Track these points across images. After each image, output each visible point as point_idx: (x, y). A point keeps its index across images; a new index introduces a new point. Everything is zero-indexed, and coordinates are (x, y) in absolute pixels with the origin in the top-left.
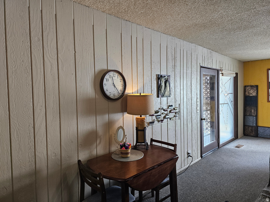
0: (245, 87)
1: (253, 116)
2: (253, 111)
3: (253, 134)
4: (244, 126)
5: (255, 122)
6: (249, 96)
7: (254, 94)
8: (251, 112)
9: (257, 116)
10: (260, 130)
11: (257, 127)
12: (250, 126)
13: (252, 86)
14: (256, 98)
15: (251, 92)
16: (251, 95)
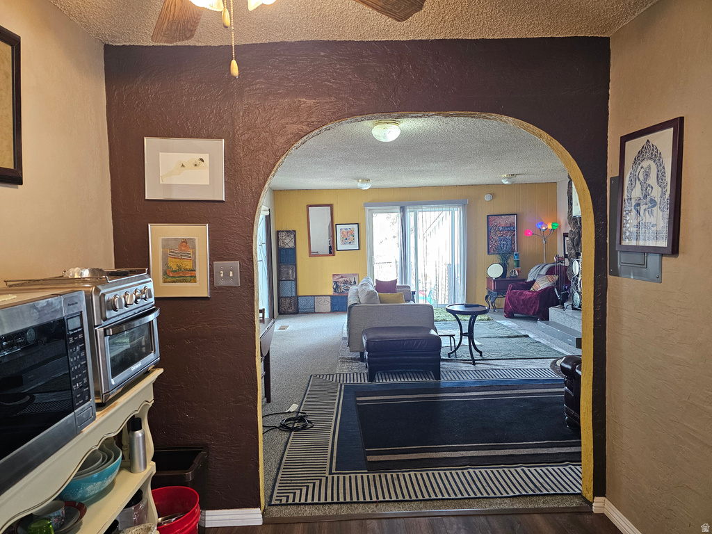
0: (278, 232)
1: (291, 280)
2: (290, 271)
3: (292, 309)
4: (279, 298)
5: (294, 290)
6: (284, 249)
7: (291, 245)
8: (288, 274)
9: (296, 280)
10: (302, 302)
11: (297, 297)
12: (288, 297)
13: (287, 232)
14: (294, 250)
15: (287, 241)
16: (287, 247)
